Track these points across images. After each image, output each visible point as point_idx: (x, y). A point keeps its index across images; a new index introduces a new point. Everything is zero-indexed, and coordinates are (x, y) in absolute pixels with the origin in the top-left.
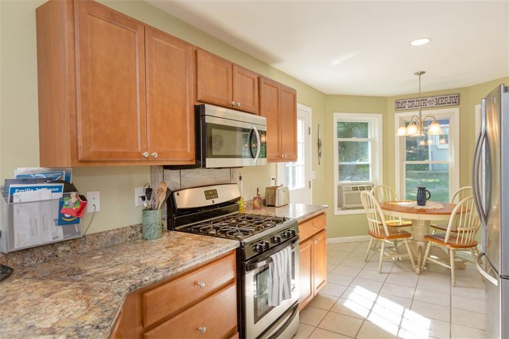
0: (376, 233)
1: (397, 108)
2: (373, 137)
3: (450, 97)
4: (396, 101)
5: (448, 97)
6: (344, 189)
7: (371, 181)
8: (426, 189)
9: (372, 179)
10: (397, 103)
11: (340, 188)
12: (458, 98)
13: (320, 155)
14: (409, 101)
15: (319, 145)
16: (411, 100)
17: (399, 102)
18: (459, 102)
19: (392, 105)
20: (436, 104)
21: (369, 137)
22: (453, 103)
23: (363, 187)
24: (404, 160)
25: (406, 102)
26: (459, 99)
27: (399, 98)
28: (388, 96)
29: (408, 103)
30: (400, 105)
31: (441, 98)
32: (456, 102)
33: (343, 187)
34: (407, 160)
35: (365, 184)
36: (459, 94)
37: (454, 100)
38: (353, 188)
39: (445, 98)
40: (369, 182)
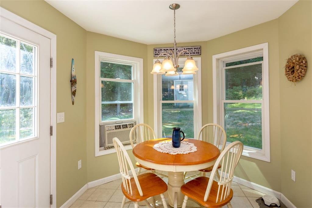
0: (128, 192)
1: (155, 55)
2: (135, 79)
3: (194, 48)
4: (154, 49)
5: (193, 48)
6: (106, 129)
7: (133, 118)
8: (180, 130)
9: (135, 117)
10: (155, 50)
11: (101, 127)
12: (200, 49)
13: (74, 93)
14: (164, 50)
15: (73, 82)
16: (166, 49)
17: (157, 50)
18: (201, 53)
19: (151, 53)
20: (185, 54)
21: (132, 79)
22: (197, 53)
23: (126, 125)
24: (160, 100)
25: (162, 50)
26: (201, 51)
27: (156, 47)
28: (148, 44)
29: (163, 51)
30: (157, 52)
31: (188, 49)
32: (198, 53)
33: (106, 126)
34: (163, 100)
35: (128, 122)
36: (201, 46)
37: (197, 51)
38: (115, 126)
39: (191, 48)
40: (132, 120)
